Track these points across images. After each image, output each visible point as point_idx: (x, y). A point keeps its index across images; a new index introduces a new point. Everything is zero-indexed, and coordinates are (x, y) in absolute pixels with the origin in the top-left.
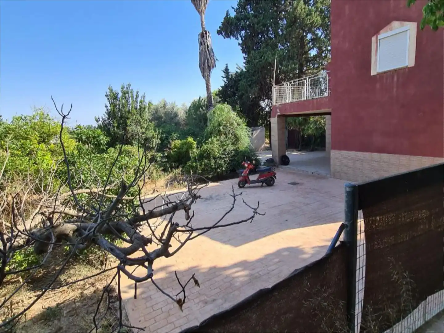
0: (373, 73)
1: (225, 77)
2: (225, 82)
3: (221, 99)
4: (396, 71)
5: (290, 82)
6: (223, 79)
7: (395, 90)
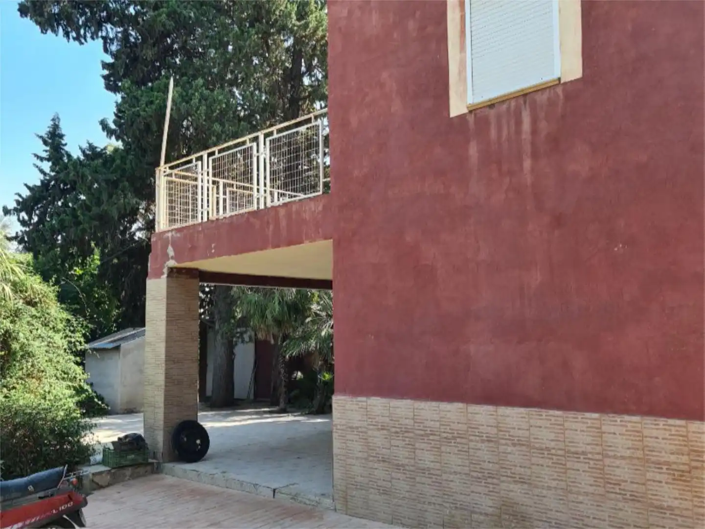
0: (457, 108)
1: (48, 160)
3: (24, 229)
4: (525, 96)
7: (527, 164)
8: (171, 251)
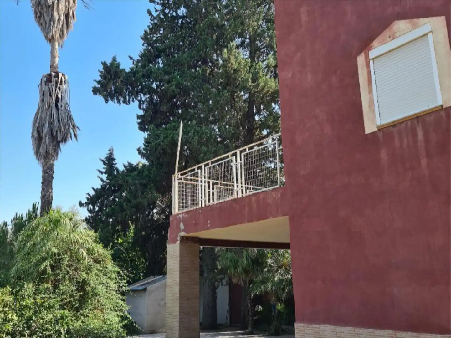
0: (369, 128)
1: (105, 173)
2: (102, 180)
4: (418, 118)
5: (206, 163)
6: (100, 175)
8: (182, 226)
